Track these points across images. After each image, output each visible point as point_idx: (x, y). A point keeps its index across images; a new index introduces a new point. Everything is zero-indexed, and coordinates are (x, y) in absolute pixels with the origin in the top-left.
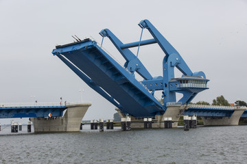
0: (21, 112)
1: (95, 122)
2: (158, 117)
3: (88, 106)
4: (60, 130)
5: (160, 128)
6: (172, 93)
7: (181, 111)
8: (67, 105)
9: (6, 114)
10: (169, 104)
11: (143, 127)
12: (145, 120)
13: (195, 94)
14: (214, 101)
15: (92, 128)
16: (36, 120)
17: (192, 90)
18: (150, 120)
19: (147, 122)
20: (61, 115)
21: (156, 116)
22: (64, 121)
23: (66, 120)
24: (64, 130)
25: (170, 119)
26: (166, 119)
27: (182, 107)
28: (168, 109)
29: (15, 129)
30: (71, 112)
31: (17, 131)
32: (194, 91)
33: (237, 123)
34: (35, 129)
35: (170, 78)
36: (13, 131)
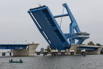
0: (8, 47)
1: (39, 52)
2: (67, 50)
3: (38, 44)
4: (25, 55)
5: (68, 55)
6: (74, 39)
7: (77, 47)
8: (29, 44)
9: (2, 47)
10: (72, 44)
11: (61, 54)
12: (62, 51)
13: (84, 40)
14: (88, 43)
15: (37, 55)
16: (14, 51)
17: (83, 38)
18: (64, 51)
19: (63, 52)
20: (26, 48)
21: (66, 50)
22: (27, 51)
23: (28, 51)
24: (27, 55)
25: (73, 51)
26: (71, 51)
27: (78, 46)
28: (72, 47)
29: (4, 54)
30: (31, 47)
31: (5, 55)
32: (83, 39)
33: (100, 53)
34: (13, 54)
35: (73, 33)
36: (3, 55)
